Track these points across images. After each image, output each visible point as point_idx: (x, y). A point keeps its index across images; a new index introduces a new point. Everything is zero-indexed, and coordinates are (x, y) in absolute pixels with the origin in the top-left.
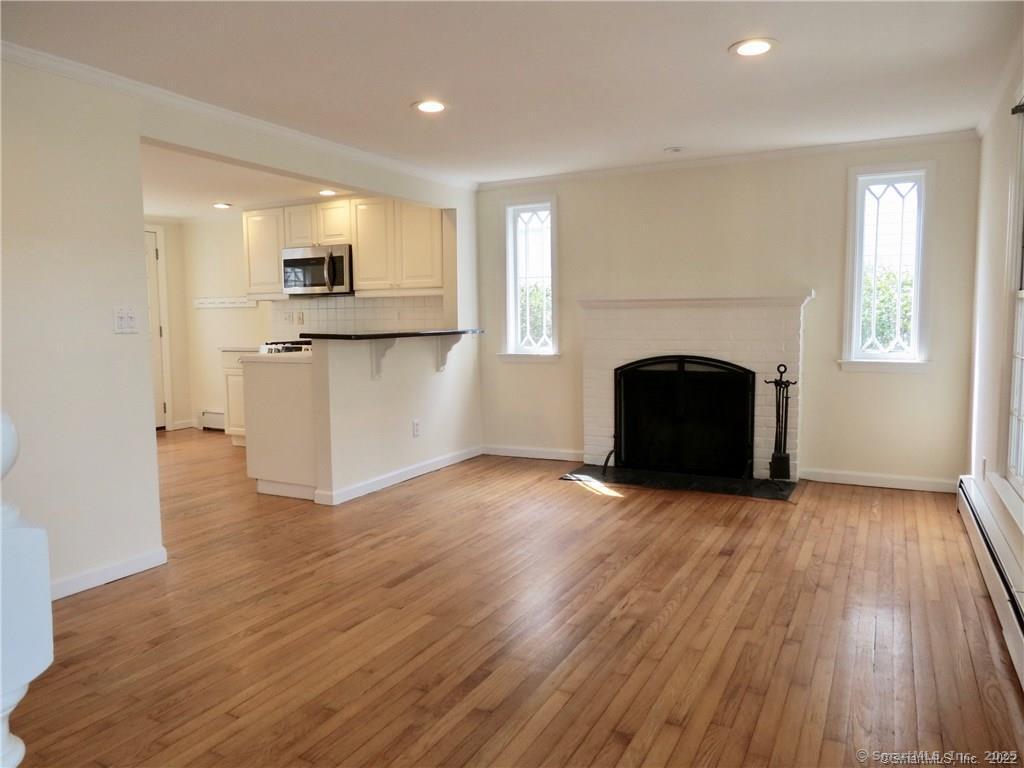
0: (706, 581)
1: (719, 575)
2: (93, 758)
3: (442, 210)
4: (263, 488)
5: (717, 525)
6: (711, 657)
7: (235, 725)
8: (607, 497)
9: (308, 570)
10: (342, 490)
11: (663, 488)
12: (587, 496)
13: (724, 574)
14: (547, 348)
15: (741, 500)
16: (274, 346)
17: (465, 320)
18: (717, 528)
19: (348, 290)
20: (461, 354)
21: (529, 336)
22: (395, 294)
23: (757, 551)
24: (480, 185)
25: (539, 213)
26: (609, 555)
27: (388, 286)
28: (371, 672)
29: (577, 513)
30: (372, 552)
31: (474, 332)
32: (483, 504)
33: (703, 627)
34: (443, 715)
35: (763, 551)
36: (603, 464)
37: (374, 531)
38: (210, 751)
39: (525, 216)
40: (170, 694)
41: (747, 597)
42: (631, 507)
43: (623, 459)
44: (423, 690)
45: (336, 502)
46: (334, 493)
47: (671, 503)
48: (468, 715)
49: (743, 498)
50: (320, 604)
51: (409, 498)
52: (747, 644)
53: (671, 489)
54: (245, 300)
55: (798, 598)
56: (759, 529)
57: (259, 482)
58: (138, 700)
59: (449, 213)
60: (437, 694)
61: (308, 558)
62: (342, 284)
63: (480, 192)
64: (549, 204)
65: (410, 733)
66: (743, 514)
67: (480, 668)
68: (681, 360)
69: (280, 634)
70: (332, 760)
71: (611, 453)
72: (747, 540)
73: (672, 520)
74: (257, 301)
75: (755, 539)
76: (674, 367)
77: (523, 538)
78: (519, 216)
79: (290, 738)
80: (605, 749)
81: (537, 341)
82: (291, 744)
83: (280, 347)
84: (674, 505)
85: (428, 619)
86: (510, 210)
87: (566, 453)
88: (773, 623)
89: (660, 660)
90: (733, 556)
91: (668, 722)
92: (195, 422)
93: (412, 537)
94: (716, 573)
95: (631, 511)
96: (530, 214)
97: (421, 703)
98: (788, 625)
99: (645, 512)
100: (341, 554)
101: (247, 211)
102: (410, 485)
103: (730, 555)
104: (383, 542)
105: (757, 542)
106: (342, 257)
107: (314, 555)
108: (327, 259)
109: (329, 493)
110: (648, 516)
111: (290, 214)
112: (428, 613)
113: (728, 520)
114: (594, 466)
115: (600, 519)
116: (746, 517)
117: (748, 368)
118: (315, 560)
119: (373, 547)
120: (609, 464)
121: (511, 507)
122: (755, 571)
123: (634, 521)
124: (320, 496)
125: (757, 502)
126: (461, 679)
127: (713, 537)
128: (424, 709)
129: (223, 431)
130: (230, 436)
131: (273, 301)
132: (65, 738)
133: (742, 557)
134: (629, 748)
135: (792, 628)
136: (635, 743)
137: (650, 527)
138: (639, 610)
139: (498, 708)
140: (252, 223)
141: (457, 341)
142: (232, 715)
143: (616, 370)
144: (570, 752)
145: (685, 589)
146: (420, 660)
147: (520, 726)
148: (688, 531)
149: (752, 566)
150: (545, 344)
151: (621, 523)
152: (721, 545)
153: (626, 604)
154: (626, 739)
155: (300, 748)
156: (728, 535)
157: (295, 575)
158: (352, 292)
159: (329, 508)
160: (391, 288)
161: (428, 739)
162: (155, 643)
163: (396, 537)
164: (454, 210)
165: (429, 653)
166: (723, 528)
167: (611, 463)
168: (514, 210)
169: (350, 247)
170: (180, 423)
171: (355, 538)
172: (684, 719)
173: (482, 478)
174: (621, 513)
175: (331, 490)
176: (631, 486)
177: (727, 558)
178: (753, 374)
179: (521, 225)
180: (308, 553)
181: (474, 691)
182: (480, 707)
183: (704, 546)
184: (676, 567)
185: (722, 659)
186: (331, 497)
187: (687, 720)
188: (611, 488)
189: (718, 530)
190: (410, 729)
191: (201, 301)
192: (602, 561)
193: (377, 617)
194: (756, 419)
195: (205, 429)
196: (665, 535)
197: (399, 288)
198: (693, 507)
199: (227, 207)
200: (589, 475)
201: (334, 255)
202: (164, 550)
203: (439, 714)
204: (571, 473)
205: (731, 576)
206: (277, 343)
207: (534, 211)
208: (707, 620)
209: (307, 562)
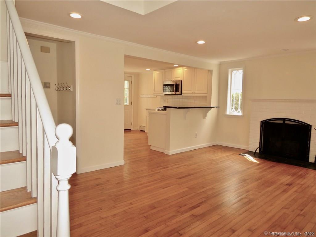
0: (278, 192)
1: (283, 191)
2: (99, 207)
3: (208, 70)
4: (152, 148)
5: (289, 175)
6: (270, 215)
7: (132, 206)
8: (253, 162)
9: (158, 171)
10: (172, 151)
11: (274, 162)
12: (247, 161)
13: (285, 191)
14: (239, 113)
15: (301, 168)
16: (159, 109)
17: (214, 103)
18: (289, 176)
19: (180, 94)
20: (211, 114)
21: (234, 109)
22: (194, 95)
23: (301, 186)
24: (221, 62)
25: (239, 71)
26: (247, 180)
27: (192, 93)
28: (168, 200)
29: (241, 166)
30: (177, 169)
31: (217, 107)
32: (213, 159)
33: (271, 205)
34: (184, 214)
35: (303, 186)
36: (254, 151)
37: (178, 163)
38: (124, 211)
39: (235, 72)
40: (119, 196)
41: (290, 199)
42: (260, 166)
43: (262, 150)
44: (180, 207)
45: (170, 154)
46: (170, 151)
47: (275, 166)
48: (190, 216)
49: (302, 168)
50: (159, 181)
51: (191, 155)
52: (285, 213)
53: (277, 162)
54: (153, 95)
55: (310, 203)
56: (305, 179)
57: (151, 146)
58: (111, 196)
59: (210, 71)
60: (183, 209)
61: (159, 168)
62: (179, 92)
63: (220, 64)
64: (242, 68)
65: (173, 217)
66: (300, 173)
67: (197, 204)
68: (284, 120)
69: (147, 186)
70: (152, 219)
71: (258, 148)
72: (298, 182)
73: (273, 172)
74: (156, 96)
75: (301, 182)
76: (282, 122)
77: (222, 171)
78: (233, 72)
79: (143, 212)
80: (226, 233)
81: (236, 111)
82: (143, 213)
83: (161, 109)
84: (275, 167)
85: (187, 189)
86: (230, 70)
87: (244, 147)
88: (297, 209)
89: (252, 212)
90: (291, 186)
91: (249, 230)
92: (138, 128)
93: (189, 166)
94: (283, 190)
95: (260, 167)
96: (236, 71)
97: (179, 210)
98: (302, 210)
99: (264, 168)
100: (168, 168)
101: (154, 71)
102: (193, 152)
103: (290, 185)
104: (180, 167)
105: (302, 183)
106: (179, 84)
107: (161, 167)
108: (175, 85)
109: (169, 151)
110: (265, 169)
111: (166, 71)
112: (187, 188)
113: (294, 175)
114: (252, 152)
115: (248, 169)
116: (301, 174)
117: (309, 124)
118: (161, 169)
119: (177, 168)
120: (256, 152)
121: (221, 161)
122: (297, 192)
123: (259, 171)
124: (166, 152)
125: (307, 170)
126: (191, 206)
127: (286, 179)
128: (179, 212)
129: (145, 131)
130: (146, 133)
131: (161, 96)
132: (94, 201)
133: (294, 187)
134: (234, 234)
135: (303, 211)
136: (236, 233)
137: (264, 173)
138: (251, 197)
139: (199, 216)
140: (156, 74)
141: (210, 110)
142: (131, 204)
143: (261, 122)
144: (216, 231)
145: (269, 193)
146: (181, 199)
147: (204, 221)
148: (278, 176)
149: (297, 190)
150: (239, 112)
151: (255, 170)
152: (287, 182)
153: (248, 194)
154: (234, 231)
155: (145, 215)
156: (292, 179)
157: (155, 172)
158: (181, 94)
159: (168, 156)
160: (193, 93)
161: (178, 219)
162: (117, 184)
163: (185, 166)
164: (212, 70)
165: (184, 198)
166: (291, 177)
167: (258, 151)
168: (231, 70)
169: (182, 81)
170: (135, 128)
171: (172, 165)
172: (254, 230)
173: (215, 152)
174: (256, 168)
175: (169, 150)
176: (262, 159)
177: (288, 186)
178: (311, 126)
179: (233, 74)
180: (159, 167)
181: (194, 210)
182: (194, 214)
183: (282, 181)
184: (269, 186)
185: (274, 216)
186: (169, 152)
187: (255, 230)
188: (255, 159)
189: (289, 177)
190: (174, 216)
191: (142, 95)
192: (245, 181)
193: (173, 186)
194: (311, 141)
195: (141, 130)
196: (269, 176)
197: (195, 93)
198: (282, 169)
199: (149, 70)
200: (249, 154)
201: (177, 83)
202: (124, 161)
203: (182, 214)
204: (243, 154)
205: (287, 192)
206: (160, 108)
207: (238, 70)
208: (273, 204)
209: (159, 169)
